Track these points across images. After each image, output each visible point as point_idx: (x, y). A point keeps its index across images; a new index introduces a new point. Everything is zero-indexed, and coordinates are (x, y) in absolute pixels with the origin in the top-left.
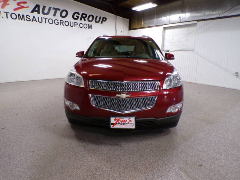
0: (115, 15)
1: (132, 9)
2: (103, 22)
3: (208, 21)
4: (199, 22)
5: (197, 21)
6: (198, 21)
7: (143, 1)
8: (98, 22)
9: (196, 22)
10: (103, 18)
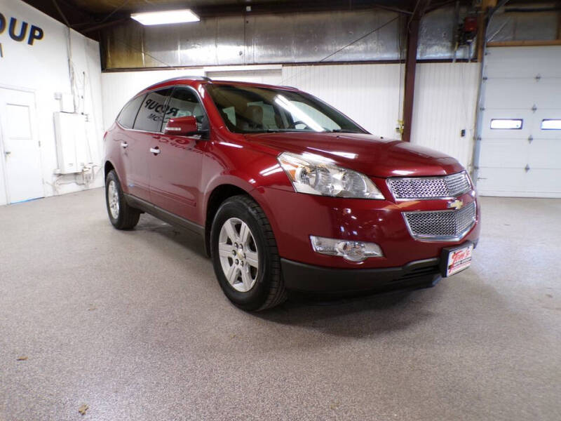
0: (65, 26)
1: (132, 17)
2: (35, 41)
3: (303, 68)
4: (285, 69)
5: (281, 65)
6: (284, 64)
7: (148, 2)
8: (20, 38)
9: (279, 67)
10: (34, 28)
